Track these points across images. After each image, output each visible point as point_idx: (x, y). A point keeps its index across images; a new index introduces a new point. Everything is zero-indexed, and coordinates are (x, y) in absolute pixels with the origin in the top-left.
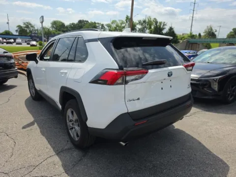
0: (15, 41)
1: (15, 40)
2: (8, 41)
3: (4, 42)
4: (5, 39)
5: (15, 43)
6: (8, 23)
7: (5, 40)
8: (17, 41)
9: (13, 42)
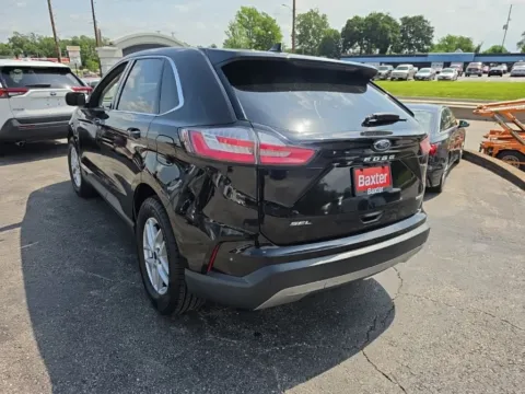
0: (509, 70)
1: (510, 65)
2: (493, 69)
3: (485, 72)
4: (487, 64)
5: (509, 74)
6: (505, 27)
7: (486, 68)
8: (515, 68)
9: (505, 72)
